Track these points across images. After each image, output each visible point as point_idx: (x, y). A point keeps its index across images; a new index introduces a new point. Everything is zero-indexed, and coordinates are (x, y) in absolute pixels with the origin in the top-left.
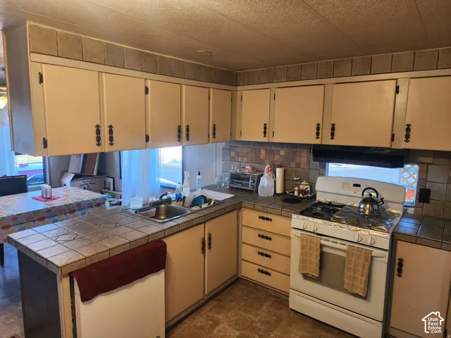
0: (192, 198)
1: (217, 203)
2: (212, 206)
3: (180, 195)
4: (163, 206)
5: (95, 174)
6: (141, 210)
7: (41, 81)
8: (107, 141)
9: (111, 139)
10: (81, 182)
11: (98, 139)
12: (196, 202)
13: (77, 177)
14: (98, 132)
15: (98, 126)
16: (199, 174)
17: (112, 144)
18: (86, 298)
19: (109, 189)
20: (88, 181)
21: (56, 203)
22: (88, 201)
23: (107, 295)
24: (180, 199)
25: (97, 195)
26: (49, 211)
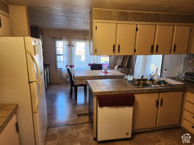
0: (158, 80)
1: (171, 85)
2: (167, 86)
3: (152, 78)
4: (142, 81)
5: (125, 66)
6: (131, 81)
7: (96, 29)
8: (117, 51)
9: (119, 50)
10: (120, 69)
11: (114, 50)
12: (159, 83)
13: (119, 67)
14: (114, 47)
15: (114, 45)
16: (166, 70)
17: (119, 52)
18: (101, 106)
19: (130, 73)
20: (123, 69)
21: (108, 74)
22: (118, 75)
23: (108, 108)
24: (152, 80)
25: (122, 74)
26: (104, 76)
